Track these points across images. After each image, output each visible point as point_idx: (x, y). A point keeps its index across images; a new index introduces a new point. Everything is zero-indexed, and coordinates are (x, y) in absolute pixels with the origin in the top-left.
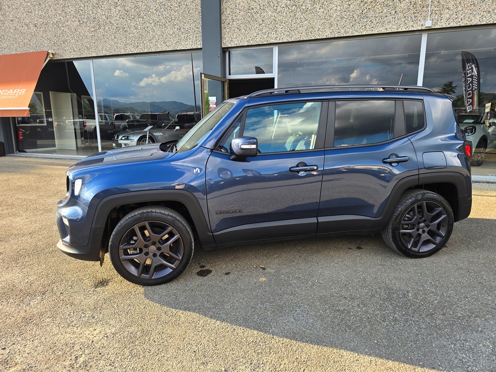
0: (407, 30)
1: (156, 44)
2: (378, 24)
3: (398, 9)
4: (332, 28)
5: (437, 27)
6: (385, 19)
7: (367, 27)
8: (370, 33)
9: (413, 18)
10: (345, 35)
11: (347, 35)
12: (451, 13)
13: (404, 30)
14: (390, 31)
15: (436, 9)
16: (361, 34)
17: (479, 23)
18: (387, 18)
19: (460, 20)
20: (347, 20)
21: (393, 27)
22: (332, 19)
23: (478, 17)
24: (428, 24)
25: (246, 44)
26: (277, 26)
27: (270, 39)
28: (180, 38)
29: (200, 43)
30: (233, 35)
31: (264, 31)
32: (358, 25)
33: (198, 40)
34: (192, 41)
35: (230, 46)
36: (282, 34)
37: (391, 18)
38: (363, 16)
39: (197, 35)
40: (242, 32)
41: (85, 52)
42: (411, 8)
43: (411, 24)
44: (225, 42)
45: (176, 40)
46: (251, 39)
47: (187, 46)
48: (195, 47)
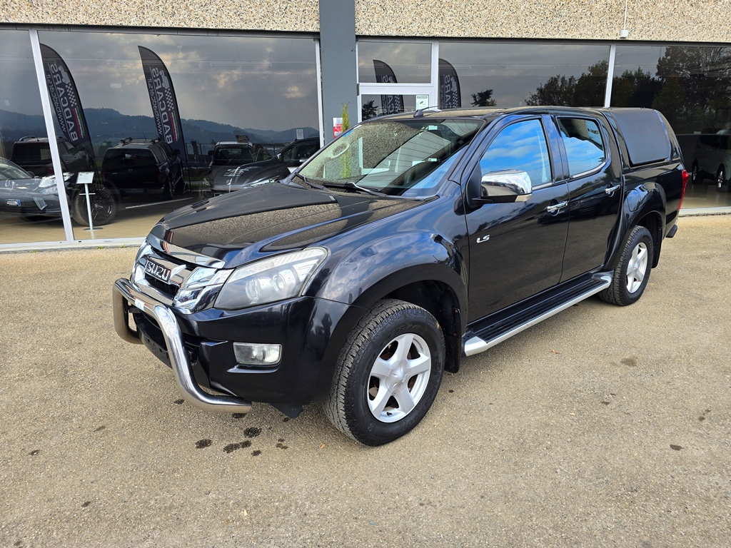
0: (602, 38)
1: (219, 14)
2: (572, 27)
3: (594, 11)
4: (519, 25)
5: (630, 39)
6: (580, 21)
7: (561, 28)
8: (563, 37)
9: (609, 24)
10: (534, 37)
11: (537, 37)
12: (643, 23)
13: (599, 38)
14: (585, 38)
15: (630, 17)
16: (553, 37)
17: (667, 40)
18: (582, 20)
19: (651, 34)
20: (538, 16)
21: (588, 33)
22: (519, 12)
23: (667, 33)
24: (625, 34)
25: (394, 34)
26: (444, 10)
27: (432, 30)
28: (270, 9)
29: (311, 22)
30: (372, 16)
31: (424, 16)
32: (550, 24)
33: (307, 17)
34: (296, 18)
35: (367, 33)
36: (452, 25)
37: (586, 21)
38: (556, 13)
39: (307, 8)
40: (388, 13)
41: (24, 12)
42: (607, 11)
43: (606, 31)
44: (358, 27)
45: (263, 11)
46: (403, 26)
47: (286, 26)
48: (302, 29)
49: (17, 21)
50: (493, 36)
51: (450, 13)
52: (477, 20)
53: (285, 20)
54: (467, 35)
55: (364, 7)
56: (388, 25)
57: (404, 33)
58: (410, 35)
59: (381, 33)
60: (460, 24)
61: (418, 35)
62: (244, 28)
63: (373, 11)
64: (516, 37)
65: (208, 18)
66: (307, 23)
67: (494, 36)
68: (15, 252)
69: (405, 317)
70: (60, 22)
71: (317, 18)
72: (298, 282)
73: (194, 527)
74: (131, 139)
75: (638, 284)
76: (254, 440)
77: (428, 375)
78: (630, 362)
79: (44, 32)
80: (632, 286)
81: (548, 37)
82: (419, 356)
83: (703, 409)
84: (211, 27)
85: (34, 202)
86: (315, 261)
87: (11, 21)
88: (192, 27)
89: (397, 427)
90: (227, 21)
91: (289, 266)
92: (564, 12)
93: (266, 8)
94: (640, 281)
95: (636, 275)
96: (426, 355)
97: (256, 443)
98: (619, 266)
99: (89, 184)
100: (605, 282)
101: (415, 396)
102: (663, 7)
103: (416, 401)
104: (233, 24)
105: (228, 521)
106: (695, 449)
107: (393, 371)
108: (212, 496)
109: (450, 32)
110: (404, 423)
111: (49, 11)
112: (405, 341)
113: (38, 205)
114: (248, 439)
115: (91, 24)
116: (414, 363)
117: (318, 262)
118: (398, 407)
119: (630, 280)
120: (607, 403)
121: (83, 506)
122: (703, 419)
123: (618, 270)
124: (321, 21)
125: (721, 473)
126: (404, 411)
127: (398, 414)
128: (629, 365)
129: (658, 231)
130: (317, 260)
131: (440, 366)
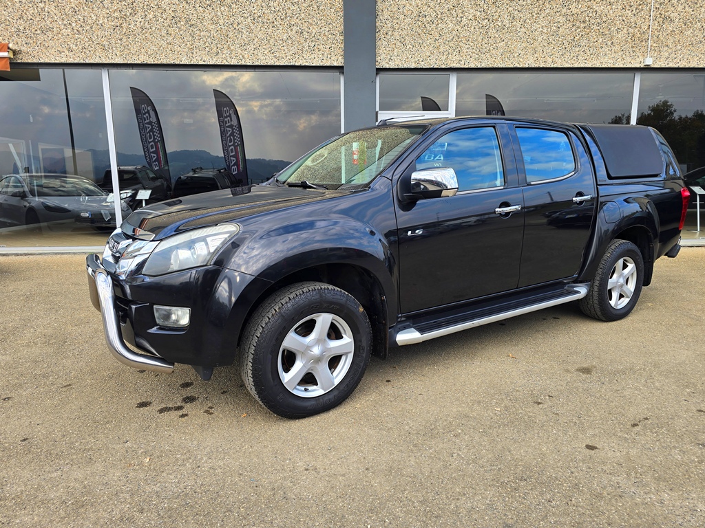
0: (625, 66)
1: (255, 52)
2: (592, 56)
3: (614, 40)
4: (536, 55)
5: (656, 66)
6: (601, 50)
7: (580, 57)
8: (582, 66)
9: (632, 53)
10: (552, 66)
11: (555, 66)
12: (670, 51)
13: (621, 66)
14: (606, 66)
15: (654, 45)
16: (572, 66)
17: (697, 66)
18: (603, 49)
19: (679, 61)
20: (556, 47)
21: (609, 61)
22: (537, 44)
23: (696, 59)
24: (649, 61)
25: (413, 66)
26: (461, 44)
27: (450, 61)
28: (300, 47)
29: (336, 58)
30: (393, 51)
31: (442, 49)
32: (569, 54)
33: (332, 53)
34: (323, 55)
35: (387, 66)
36: (469, 57)
37: (607, 50)
38: (574, 43)
39: (333, 45)
40: (408, 47)
41: (98, 54)
42: (629, 40)
43: (629, 59)
44: (379, 61)
45: (293, 49)
46: (421, 59)
47: (314, 61)
48: (328, 64)
49: (92, 61)
50: (510, 66)
51: (467, 46)
52: (494, 52)
53: (313, 56)
54: (483, 65)
55: (385, 43)
56: (407, 58)
57: (423, 65)
58: (428, 67)
59: (401, 66)
60: (477, 56)
61: (436, 67)
62: (276, 64)
63: (394, 46)
64: (533, 66)
65: (246, 56)
66: (333, 58)
67: (512, 66)
68: (75, 254)
69: (321, 296)
70: (125, 62)
71: (342, 53)
72: (209, 253)
73: (99, 467)
74: (202, 169)
75: (625, 301)
76: (188, 406)
77: (351, 357)
78: (586, 371)
79: (114, 71)
80: (616, 302)
81: (567, 66)
82: (342, 337)
83: (642, 416)
84: (249, 64)
85: (101, 214)
86: (226, 236)
87: (88, 61)
88: (232, 64)
89: (313, 402)
90: (262, 58)
91: (203, 239)
92: (584, 42)
93: (297, 47)
94: (628, 297)
95: (622, 290)
96: (349, 337)
97: (188, 408)
98: (598, 278)
99: (146, 200)
100: (578, 292)
101: (337, 376)
102: (691, 35)
103: (337, 381)
104: (267, 61)
105: (130, 465)
106: (611, 451)
107: (309, 348)
108: (129, 444)
109: (467, 63)
110: (321, 400)
111: (118, 53)
112: (324, 320)
113: (105, 217)
114: (183, 404)
115: (149, 63)
116: (334, 344)
117: (229, 237)
118: (317, 385)
119: (615, 295)
120: (539, 403)
121: (21, 441)
122: (637, 425)
123: (597, 283)
124: (345, 56)
125: (628, 475)
126: (323, 389)
127: (315, 391)
128: (583, 373)
129: (649, 247)
130: (229, 235)
131: (364, 350)
